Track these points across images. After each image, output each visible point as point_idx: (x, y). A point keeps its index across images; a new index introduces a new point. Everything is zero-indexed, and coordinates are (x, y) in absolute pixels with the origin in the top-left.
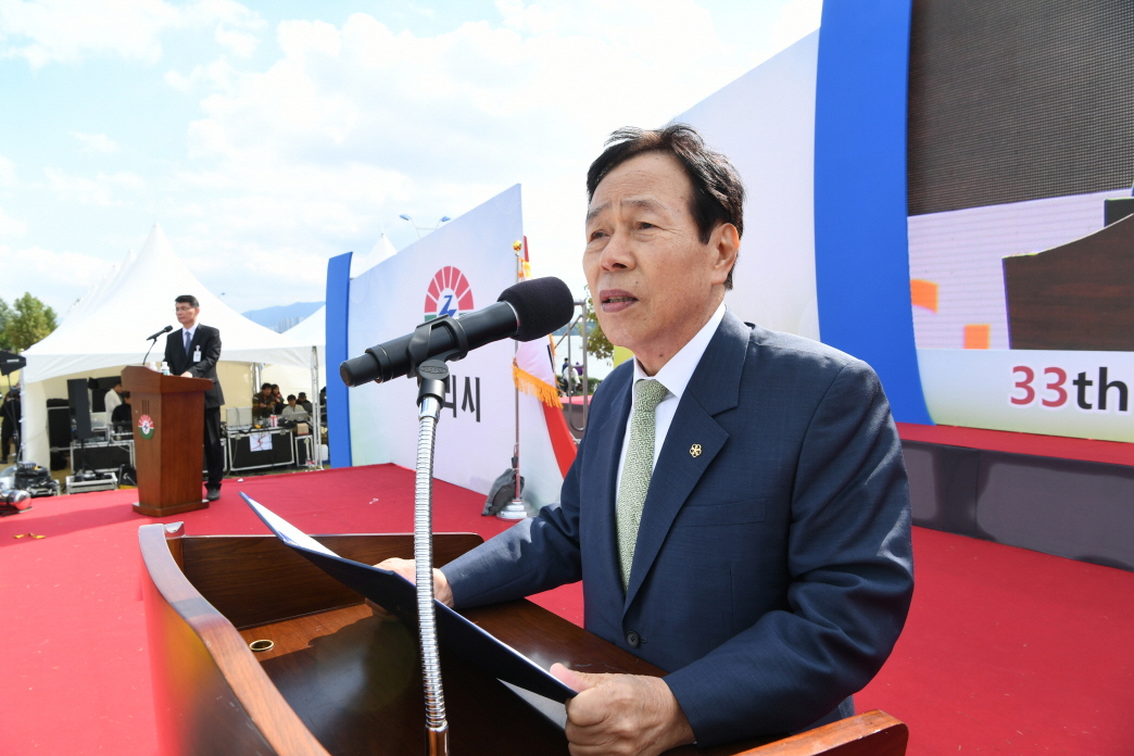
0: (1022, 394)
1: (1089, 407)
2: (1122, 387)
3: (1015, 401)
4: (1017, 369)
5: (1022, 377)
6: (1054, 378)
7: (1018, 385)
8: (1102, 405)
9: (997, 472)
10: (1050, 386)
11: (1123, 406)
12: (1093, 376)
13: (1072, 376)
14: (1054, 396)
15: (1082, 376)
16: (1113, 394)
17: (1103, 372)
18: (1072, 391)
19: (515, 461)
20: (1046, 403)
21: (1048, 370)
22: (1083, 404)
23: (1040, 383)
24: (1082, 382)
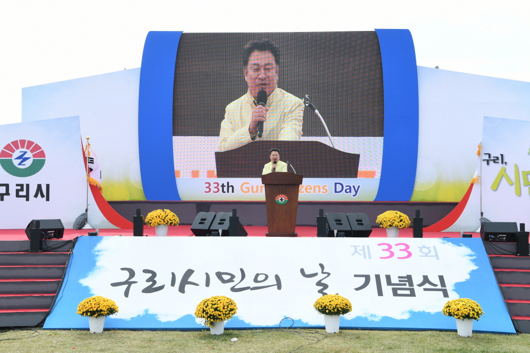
0: (208, 190)
1: (225, 192)
2: (232, 187)
3: (205, 192)
4: (206, 183)
5: (208, 185)
6: (216, 185)
7: (206, 187)
8: (228, 192)
9: (213, 206)
10: (215, 187)
11: (233, 192)
12: (226, 184)
13: (221, 184)
14: (216, 190)
15: (223, 184)
16: (230, 189)
17: (228, 183)
18: (221, 188)
19: (87, 210)
20: (214, 192)
21: (214, 183)
22: (223, 192)
23: (212, 187)
24: (223, 186)
